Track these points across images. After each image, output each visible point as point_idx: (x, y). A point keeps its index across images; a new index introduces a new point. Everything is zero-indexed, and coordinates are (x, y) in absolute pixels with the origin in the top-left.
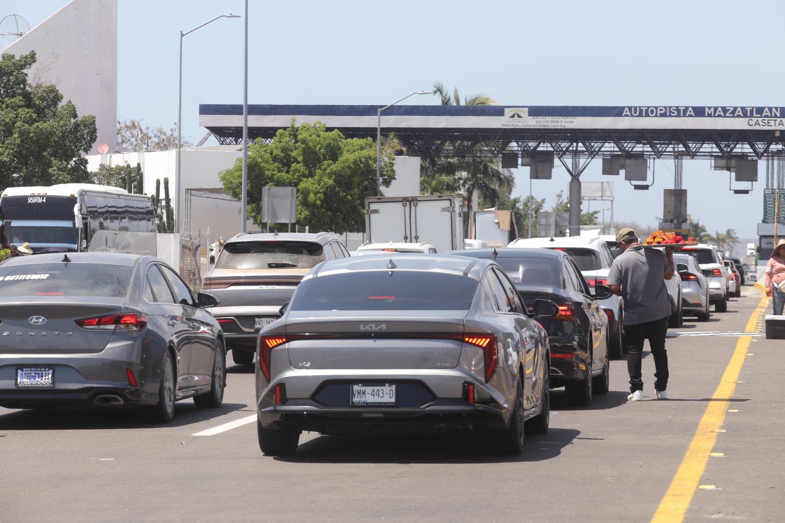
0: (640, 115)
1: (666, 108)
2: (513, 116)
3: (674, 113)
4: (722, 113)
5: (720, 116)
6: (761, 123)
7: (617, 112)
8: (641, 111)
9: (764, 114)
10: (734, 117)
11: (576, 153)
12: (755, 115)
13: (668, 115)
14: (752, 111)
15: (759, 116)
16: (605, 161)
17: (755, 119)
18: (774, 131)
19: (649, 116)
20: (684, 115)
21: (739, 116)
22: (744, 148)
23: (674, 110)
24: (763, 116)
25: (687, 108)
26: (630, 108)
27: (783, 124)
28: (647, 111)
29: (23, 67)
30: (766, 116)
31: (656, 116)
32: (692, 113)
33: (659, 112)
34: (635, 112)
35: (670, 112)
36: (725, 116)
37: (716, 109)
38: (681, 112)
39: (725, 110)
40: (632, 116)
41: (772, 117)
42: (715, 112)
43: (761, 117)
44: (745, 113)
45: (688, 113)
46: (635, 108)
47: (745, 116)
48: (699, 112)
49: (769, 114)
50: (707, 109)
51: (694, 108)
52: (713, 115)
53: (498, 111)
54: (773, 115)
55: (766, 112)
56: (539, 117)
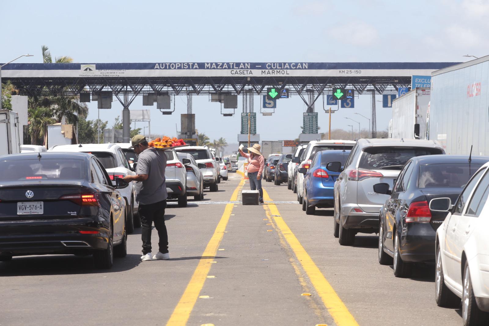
0: (166, 68)
1: (181, 63)
2: (86, 70)
3: (186, 67)
4: (215, 67)
5: (214, 68)
6: (239, 73)
7: (151, 66)
8: (166, 65)
9: (241, 67)
10: (222, 69)
11: (126, 92)
12: (235, 68)
13: (182, 68)
14: (233, 65)
15: (238, 68)
16: (145, 97)
17: (235, 70)
18: (247, 77)
19: (171, 69)
20: (192, 68)
21: (225, 68)
22: (229, 88)
23: (186, 65)
24: (240, 68)
25: (194, 64)
26: (159, 64)
27: (252, 73)
28: (169, 66)
30: (242, 68)
31: (175, 69)
32: (197, 67)
33: (177, 66)
34: (162, 66)
35: (184, 66)
36: (217, 69)
37: (212, 64)
38: (190, 66)
39: (217, 65)
40: (160, 69)
41: (245, 69)
42: (211, 66)
43: (239, 69)
44: (229, 66)
45: (195, 67)
46: (162, 64)
47: (229, 68)
48: (201, 66)
49: (243, 67)
50: (206, 64)
51: (198, 64)
52: (210, 68)
53: (77, 67)
54: (246, 68)
56: (103, 70)
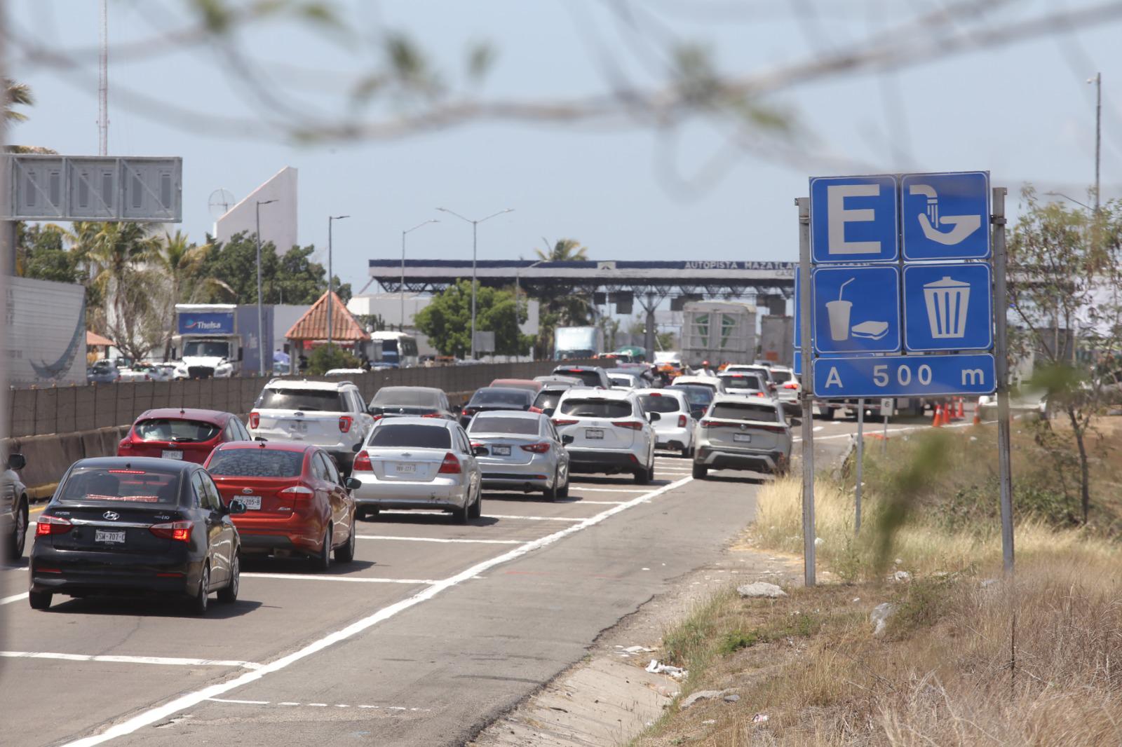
0: (698, 268)
1: (716, 262)
2: (603, 268)
3: (722, 266)
4: (757, 267)
5: (756, 269)
6: (785, 274)
7: (681, 265)
8: (698, 264)
9: (787, 268)
10: (766, 269)
11: (650, 295)
12: (780, 268)
13: (718, 267)
14: (779, 265)
15: (784, 268)
16: (673, 301)
17: (781, 272)
19: (705, 268)
20: (730, 268)
21: (770, 269)
22: (773, 291)
23: (722, 264)
25: (732, 262)
26: (690, 262)
28: (703, 264)
29: (307, 254)
30: (789, 269)
31: (710, 268)
32: (736, 266)
33: (711, 265)
34: (694, 266)
35: (720, 265)
36: (760, 269)
37: (753, 263)
38: (728, 266)
39: (759, 264)
40: (692, 268)
41: (792, 270)
42: (752, 266)
43: (785, 270)
44: (774, 266)
45: (733, 266)
46: (694, 262)
47: (774, 268)
48: (741, 265)
49: (791, 267)
50: (746, 264)
51: (737, 263)
52: (751, 268)
53: (593, 265)
55: (789, 266)
56: (624, 269)
